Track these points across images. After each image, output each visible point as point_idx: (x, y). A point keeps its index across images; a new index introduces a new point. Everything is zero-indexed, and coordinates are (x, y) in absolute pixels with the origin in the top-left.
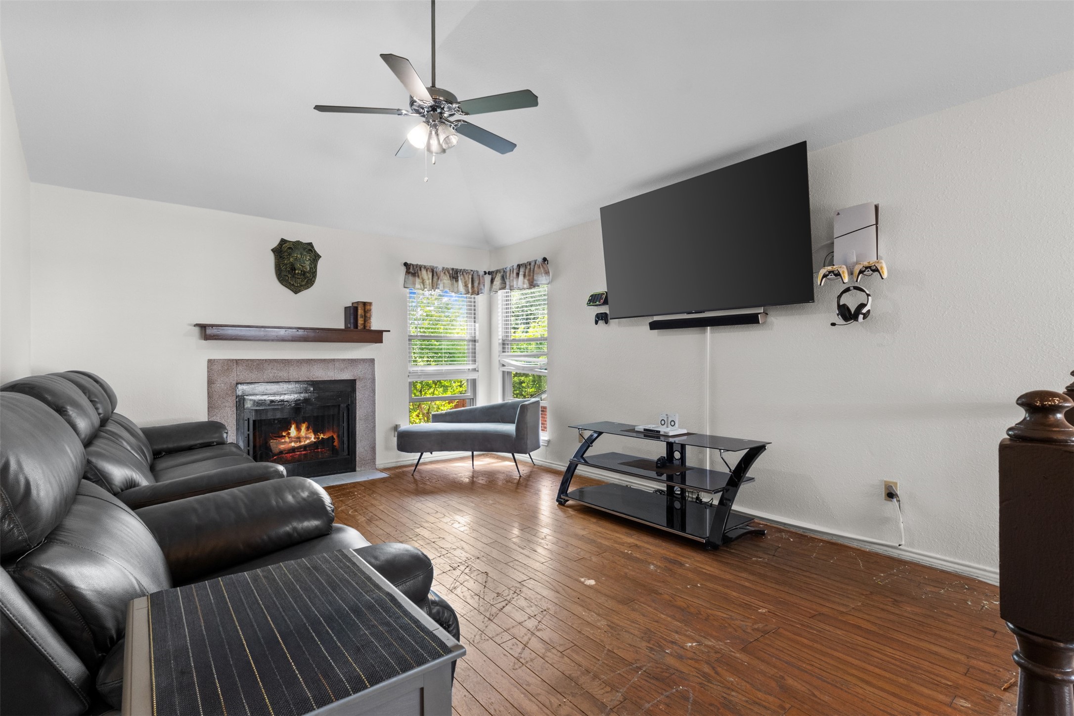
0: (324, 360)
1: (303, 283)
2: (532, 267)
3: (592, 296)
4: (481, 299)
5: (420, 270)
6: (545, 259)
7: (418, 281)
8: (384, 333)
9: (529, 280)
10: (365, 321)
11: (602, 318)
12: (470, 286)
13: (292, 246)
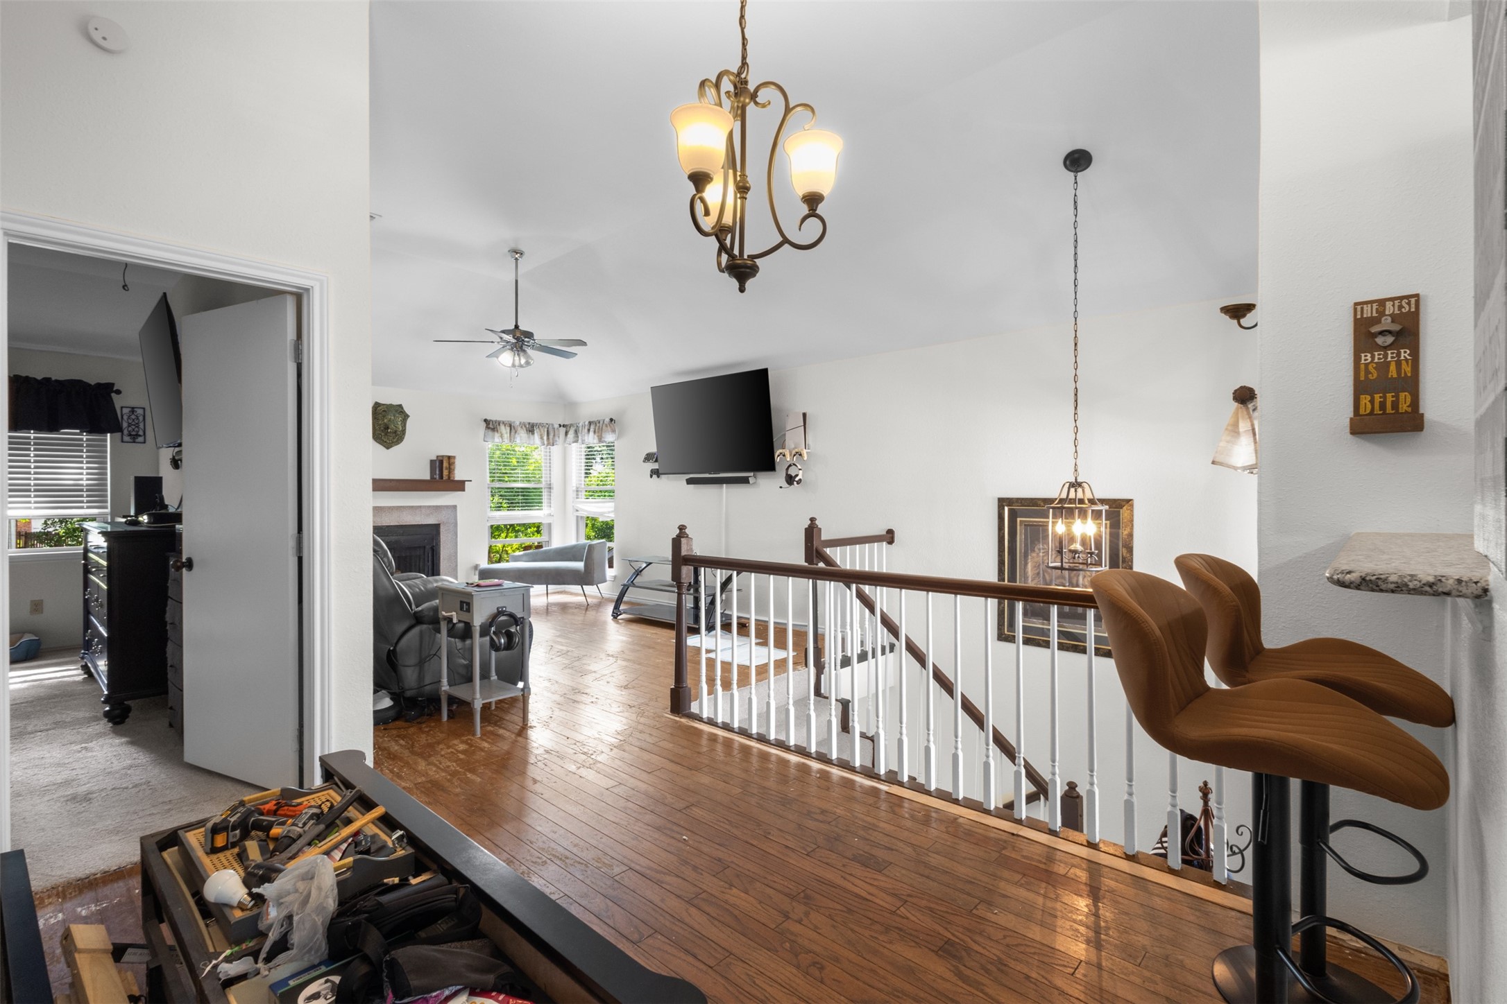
0: (412, 507)
1: (395, 440)
2: (601, 426)
3: (647, 455)
4: (556, 450)
5: (499, 425)
6: (611, 420)
7: (497, 435)
8: (466, 482)
9: (598, 436)
10: (450, 472)
11: (656, 473)
12: (545, 438)
13: (386, 409)
